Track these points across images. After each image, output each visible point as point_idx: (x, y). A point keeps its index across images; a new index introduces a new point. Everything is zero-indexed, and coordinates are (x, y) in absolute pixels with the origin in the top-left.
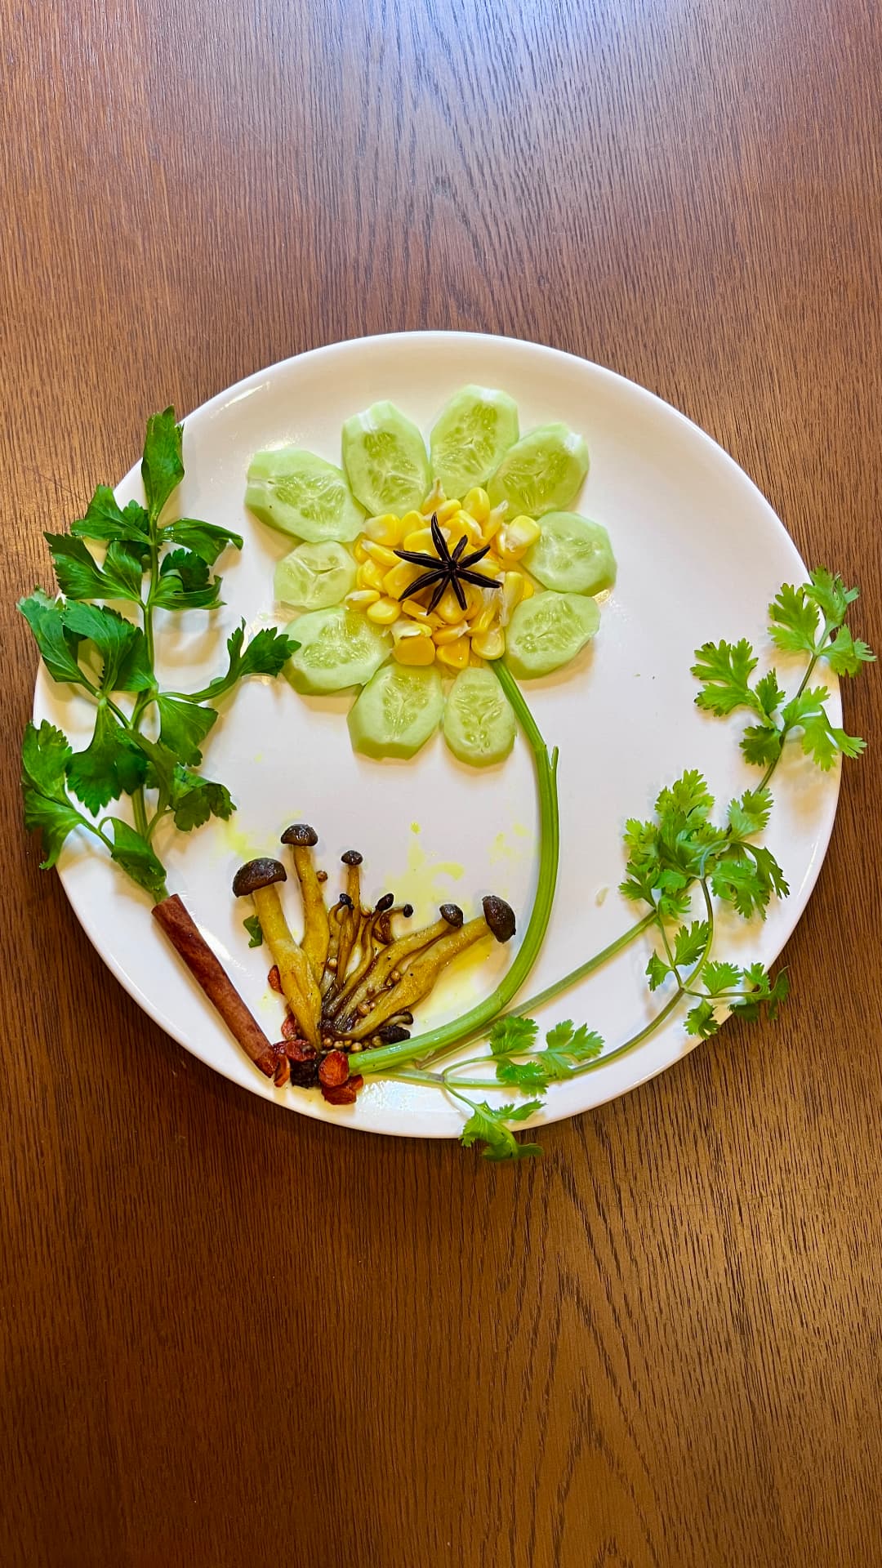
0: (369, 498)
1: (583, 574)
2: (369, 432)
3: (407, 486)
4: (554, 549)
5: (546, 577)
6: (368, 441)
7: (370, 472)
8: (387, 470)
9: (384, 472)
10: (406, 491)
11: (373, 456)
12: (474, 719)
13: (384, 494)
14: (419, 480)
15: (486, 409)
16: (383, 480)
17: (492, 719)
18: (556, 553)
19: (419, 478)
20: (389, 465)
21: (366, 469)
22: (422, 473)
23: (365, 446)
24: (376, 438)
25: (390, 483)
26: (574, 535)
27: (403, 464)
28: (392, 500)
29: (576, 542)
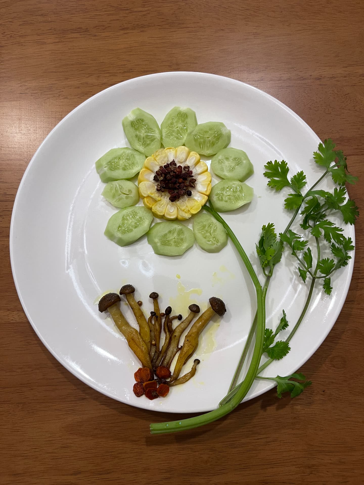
0: (138, 147)
1: (240, 171)
2: (132, 120)
3: (153, 138)
4: (226, 164)
5: (225, 175)
6: (133, 124)
7: (136, 136)
8: (143, 133)
9: (142, 135)
10: (152, 140)
11: (136, 129)
12: (208, 234)
13: (144, 143)
14: (157, 135)
15: (183, 114)
16: (142, 138)
17: (215, 231)
18: (228, 165)
19: (157, 134)
20: (143, 131)
21: (134, 135)
22: (157, 131)
23: (132, 126)
24: (136, 122)
25: (145, 139)
26: (233, 157)
27: (149, 129)
28: (148, 145)
29: (235, 159)
